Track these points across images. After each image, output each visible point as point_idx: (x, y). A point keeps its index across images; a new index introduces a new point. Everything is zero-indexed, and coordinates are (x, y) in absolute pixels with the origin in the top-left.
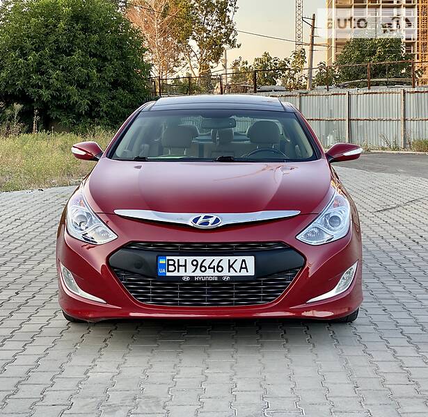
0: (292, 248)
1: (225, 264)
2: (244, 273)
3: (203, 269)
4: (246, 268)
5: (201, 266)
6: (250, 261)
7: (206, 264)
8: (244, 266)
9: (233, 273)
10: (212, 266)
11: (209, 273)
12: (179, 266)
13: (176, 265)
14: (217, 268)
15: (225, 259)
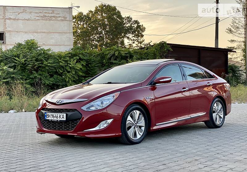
0: (79, 112)
2: (63, 119)
4: (64, 117)
5: (53, 116)
6: (65, 115)
9: (60, 119)
11: (55, 119)
12: (49, 116)
14: (57, 117)
15: (59, 114)
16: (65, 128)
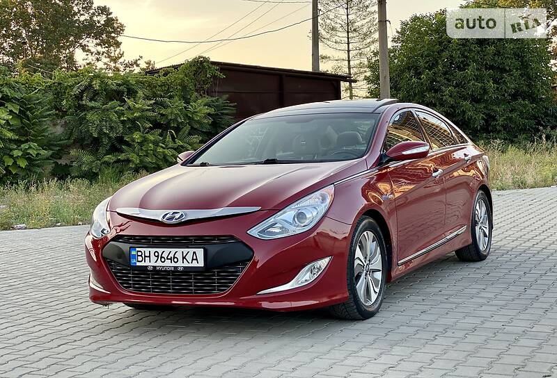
0: (242, 242)
1: (179, 256)
2: (195, 264)
3: (163, 260)
4: (197, 259)
5: (161, 257)
6: (200, 253)
7: (165, 255)
8: (195, 258)
9: (186, 264)
10: (169, 257)
11: (168, 263)
12: (145, 256)
13: (143, 256)
14: (174, 259)
15: (180, 252)
16: (200, 288)
